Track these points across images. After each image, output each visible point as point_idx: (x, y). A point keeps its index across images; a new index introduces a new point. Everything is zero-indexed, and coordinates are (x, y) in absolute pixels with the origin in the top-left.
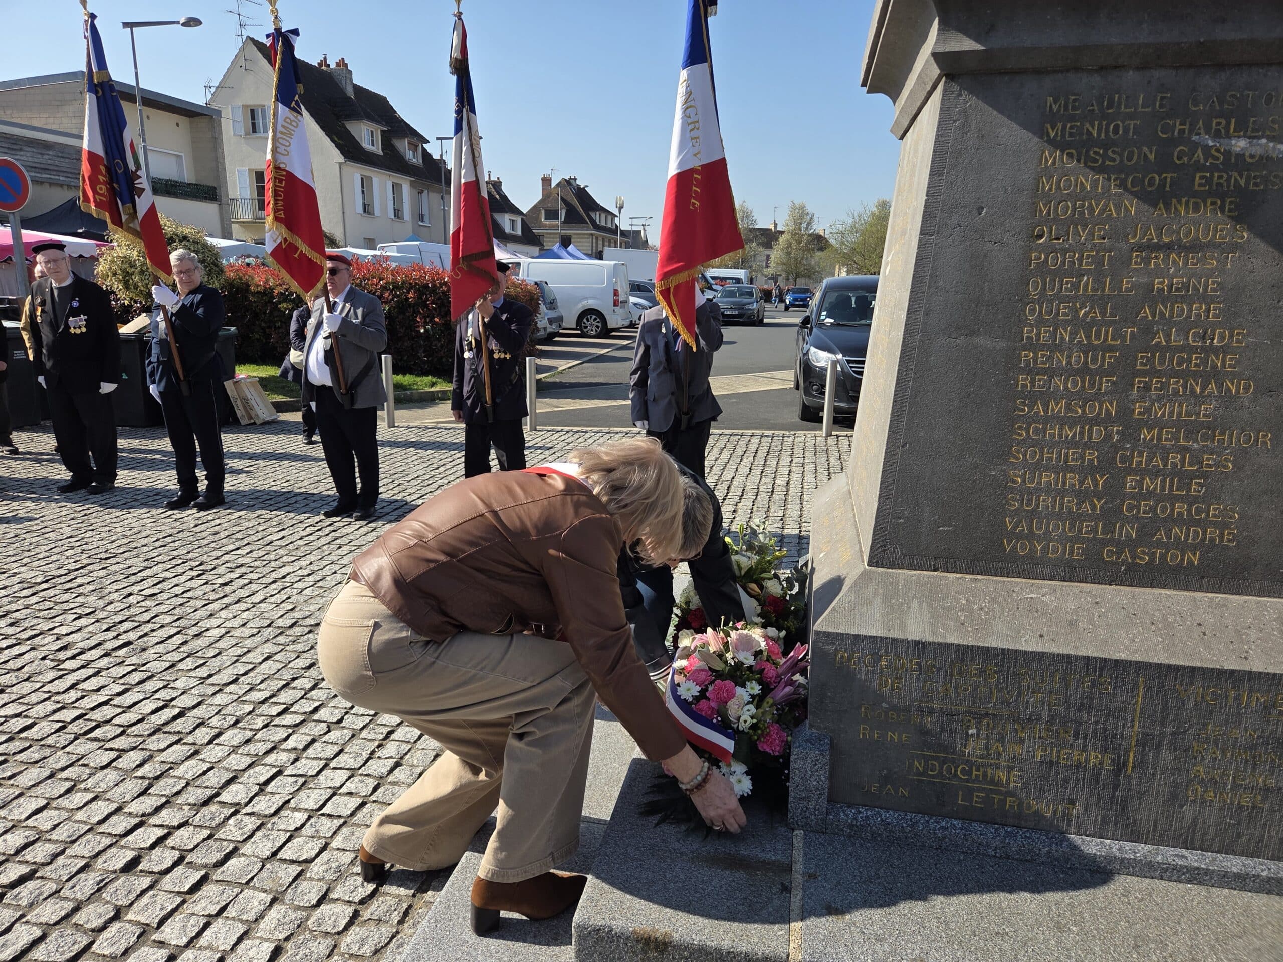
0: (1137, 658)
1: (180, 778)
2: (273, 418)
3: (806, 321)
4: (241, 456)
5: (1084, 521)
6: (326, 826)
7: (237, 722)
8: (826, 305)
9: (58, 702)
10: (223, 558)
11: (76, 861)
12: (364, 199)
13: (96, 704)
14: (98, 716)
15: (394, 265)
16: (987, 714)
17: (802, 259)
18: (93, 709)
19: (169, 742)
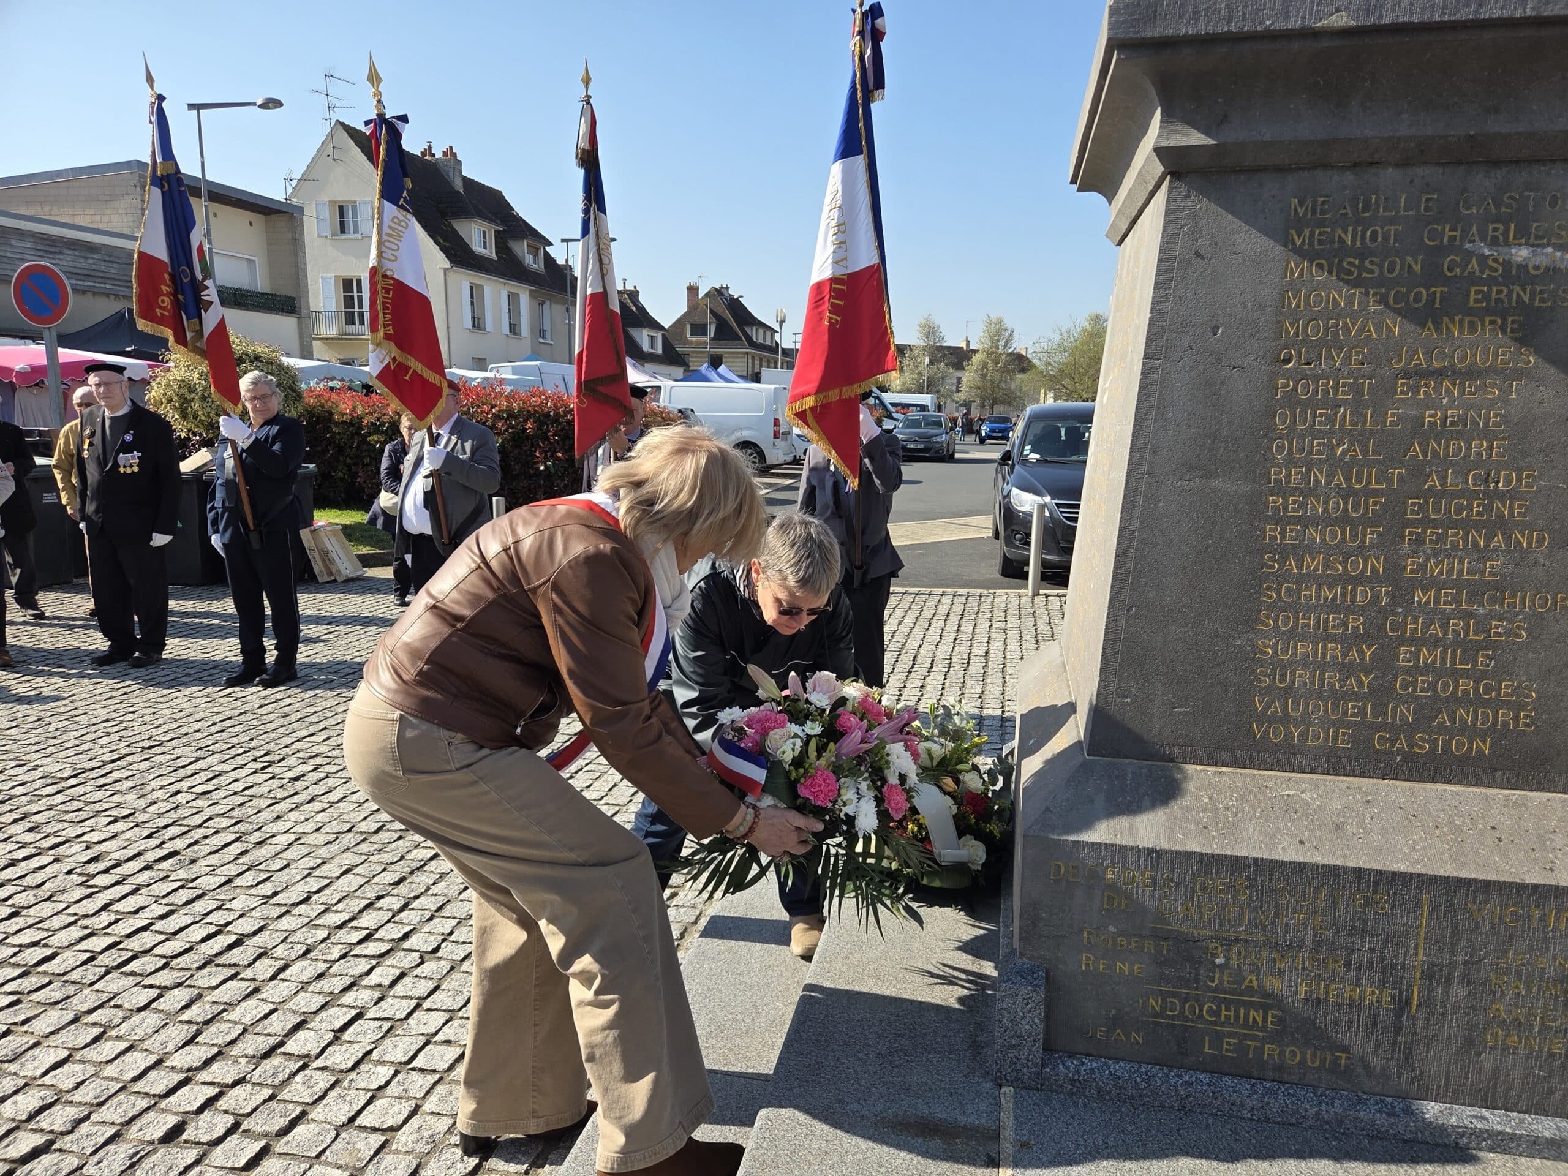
0: (1419, 869)
1: (236, 1023)
2: (358, 573)
3: (1006, 457)
4: (318, 620)
5: (1350, 700)
6: (417, 1084)
7: (308, 951)
8: (1030, 437)
9: (86, 927)
10: (294, 746)
11: (104, 1129)
12: (473, 311)
13: (133, 929)
14: (135, 944)
15: (508, 389)
16: (1238, 940)
17: (1000, 382)
18: (129, 936)
19: (222, 978)
